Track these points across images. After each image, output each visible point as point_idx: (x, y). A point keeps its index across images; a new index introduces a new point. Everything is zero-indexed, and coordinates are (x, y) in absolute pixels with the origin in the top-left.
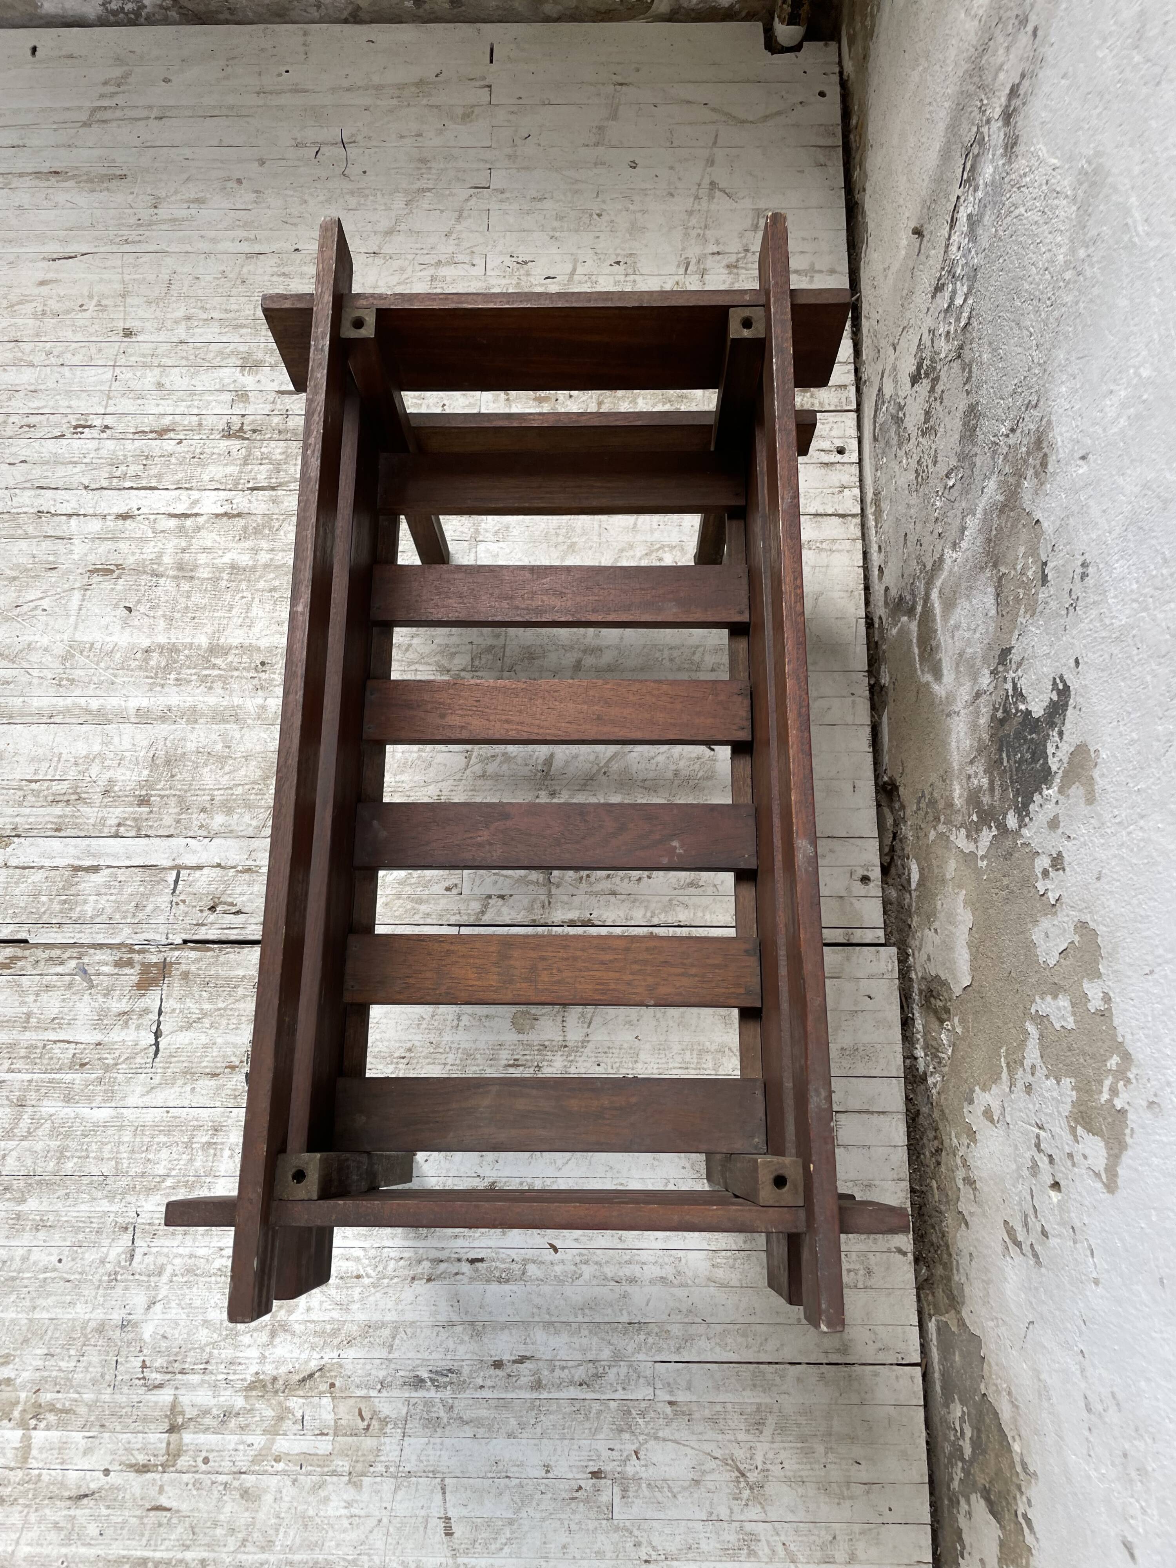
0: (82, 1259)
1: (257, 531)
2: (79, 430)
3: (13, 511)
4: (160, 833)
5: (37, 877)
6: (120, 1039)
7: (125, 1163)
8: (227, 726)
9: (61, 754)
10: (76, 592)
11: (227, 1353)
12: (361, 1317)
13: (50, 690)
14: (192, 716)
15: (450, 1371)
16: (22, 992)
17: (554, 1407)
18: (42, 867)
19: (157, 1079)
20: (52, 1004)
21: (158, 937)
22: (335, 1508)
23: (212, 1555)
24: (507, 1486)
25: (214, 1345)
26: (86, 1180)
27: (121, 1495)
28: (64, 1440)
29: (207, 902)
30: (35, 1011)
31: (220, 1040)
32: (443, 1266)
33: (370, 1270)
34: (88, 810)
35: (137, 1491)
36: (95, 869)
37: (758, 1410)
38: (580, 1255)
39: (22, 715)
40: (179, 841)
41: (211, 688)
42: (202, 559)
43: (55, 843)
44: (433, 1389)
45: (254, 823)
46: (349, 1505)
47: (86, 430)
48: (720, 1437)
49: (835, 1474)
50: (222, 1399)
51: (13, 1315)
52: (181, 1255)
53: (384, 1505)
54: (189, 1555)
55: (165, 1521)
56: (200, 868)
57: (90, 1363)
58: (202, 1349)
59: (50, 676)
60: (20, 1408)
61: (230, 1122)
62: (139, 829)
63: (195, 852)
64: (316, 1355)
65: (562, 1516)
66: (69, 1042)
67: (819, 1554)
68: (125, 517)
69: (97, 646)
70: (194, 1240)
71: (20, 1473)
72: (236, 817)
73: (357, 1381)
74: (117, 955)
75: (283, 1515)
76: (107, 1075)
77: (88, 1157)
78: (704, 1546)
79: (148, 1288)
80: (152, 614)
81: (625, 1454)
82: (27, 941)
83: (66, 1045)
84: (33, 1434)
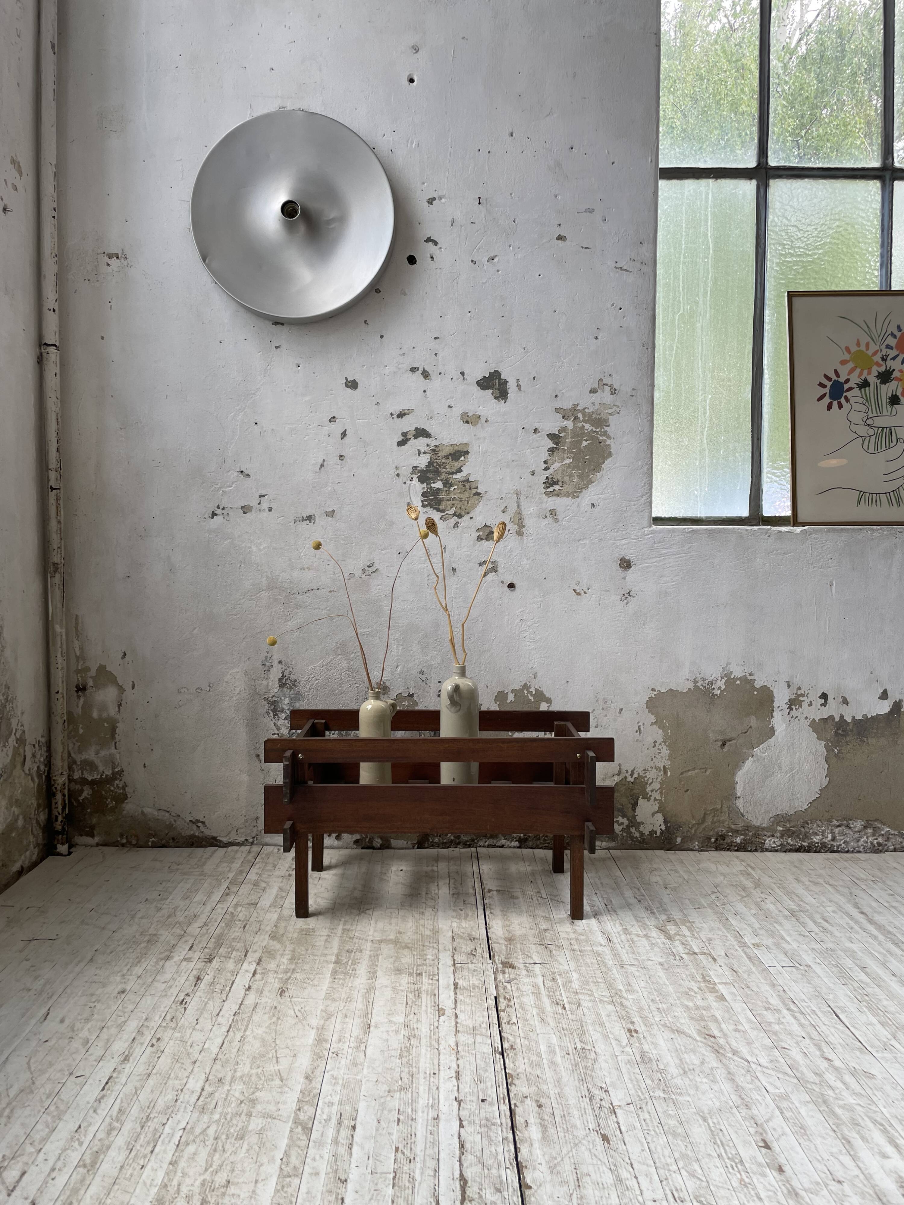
2: (184, 1003)
3: (230, 1023)
4: (436, 970)
5: (460, 997)
6: (540, 972)
7: (595, 968)
9: (391, 998)
10: (292, 1000)
11: (661, 945)
14: (373, 966)
16: (522, 995)
18: (456, 997)
19: (556, 962)
20: (527, 988)
21: (489, 966)
22: (704, 925)
25: (659, 947)
26: (605, 976)
27: (727, 963)
28: (714, 975)
29: (472, 957)
31: (535, 950)
35: (723, 960)
40: (440, 966)
43: (442, 997)
45: (431, 949)
46: (701, 923)
47: (185, 1001)
56: (454, 960)
59: (344, 1004)
60: (708, 985)
62: (435, 975)
63: (446, 962)
68: (248, 990)
69: (328, 992)
71: (734, 984)
72: (428, 953)
74: (500, 974)
76: (557, 973)
80: (312, 979)
82: (496, 998)
83: (546, 983)
84: (717, 982)
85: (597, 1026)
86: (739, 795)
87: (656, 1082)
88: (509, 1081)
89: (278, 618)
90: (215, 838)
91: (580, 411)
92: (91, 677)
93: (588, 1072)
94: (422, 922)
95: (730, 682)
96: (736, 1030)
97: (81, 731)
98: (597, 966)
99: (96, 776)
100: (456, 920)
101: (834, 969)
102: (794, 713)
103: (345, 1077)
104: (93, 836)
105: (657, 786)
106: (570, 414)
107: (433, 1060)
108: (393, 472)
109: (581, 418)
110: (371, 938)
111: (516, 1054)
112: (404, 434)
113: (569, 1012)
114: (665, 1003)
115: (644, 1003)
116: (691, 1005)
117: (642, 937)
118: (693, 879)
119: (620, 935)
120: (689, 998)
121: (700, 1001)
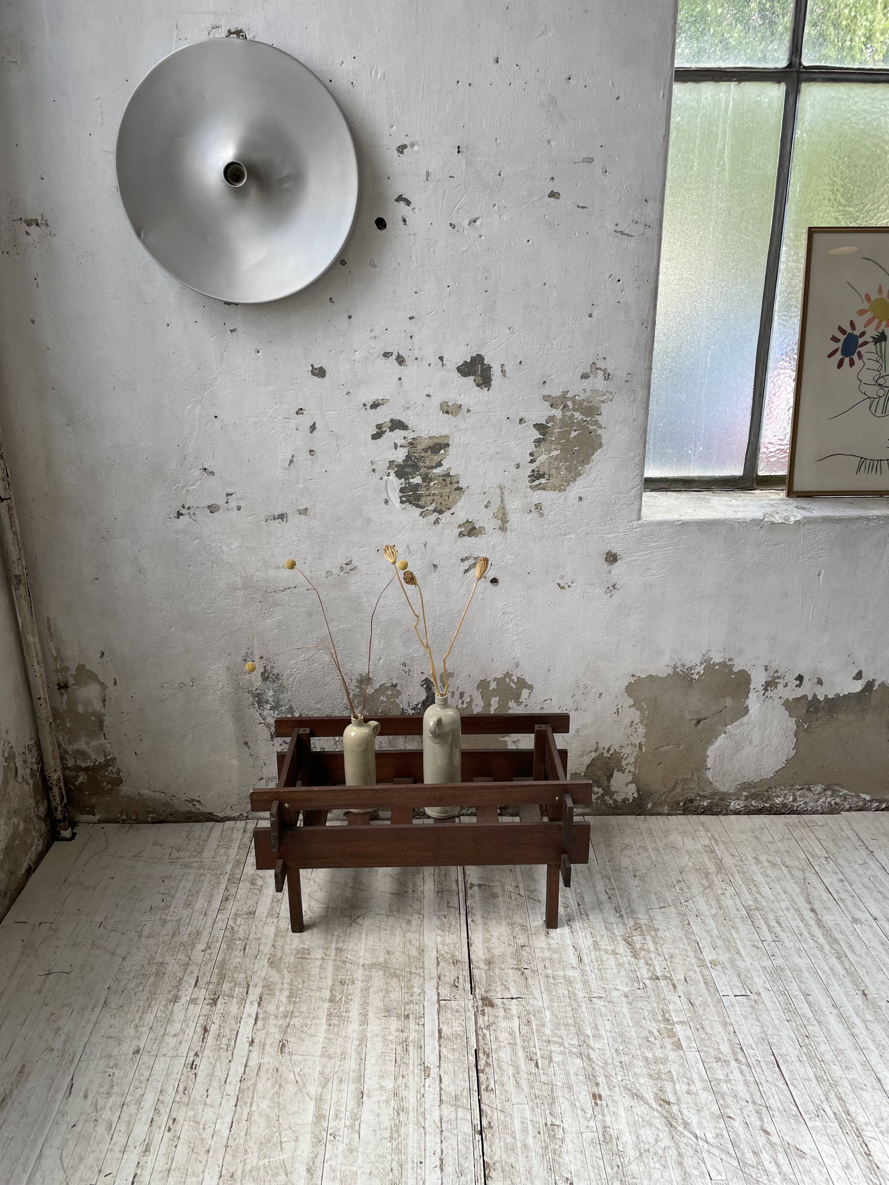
0: (606, 1013)
1: (271, 990)
2: (194, 1066)
3: (237, 1094)
4: (422, 1010)
5: (444, 1051)
6: (516, 1012)
7: (566, 1003)
8: (371, 992)
9: (382, 1053)
10: (292, 1058)
11: (627, 966)
12: (604, 931)
14: (365, 1004)
15: (615, 909)
16: (500, 1047)
17: (618, 886)
18: (440, 1051)
19: (531, 997)
20: (504, 1036)
21: (470, 1003)
22: (667, 934)
24: (645, 895)
25: (625, 970)
26: (575, 1015)
27: (685, 991)
28: (673, 1010)
29: (454, 989)
30: (507, 1041)
31: (512, 978)
33: (588, 930)
35: (682, 986)
36: (440, 1031)
37: (605, 845)
39: (360, 1072)
40: (426, 1004)
43: (428, 1049)
44: (622, 912)
45: (417, 978)
46: (665, 931)
47: (195, 1063)
48: (615, 853)
50: (643, 966)
51: (633, 1032)
52: (597, 983)
53: (661, 922)
54: (697, 971)
55: (688, 977)
56: (438, 994)
57: (643, 1005)
58: (628, 973)
59: (339, 1062)
60: (666, 1025)
61: (544, 973)
62: (421, 1017)
63: (431, 997)
64: (620, 942)
65: (649, 883)
67: (640, 835)
69: (324, 1045)
70: (590, 979)
73: (625, 931)
74: (480, 1016)
75: (674, 947)
76: (532, 1013)
77: (566, 1016)
78: (647, 855)
80: (309, 1026)
81: (627, 871)
82: (476, 1050)
83: (521, 1029)
84: (675, 1020)
85: (566, 1090)
86: (709, 766)
87: (616, 1168)
88: (487, 1173)
89: (256, 616)
90: (211, 814)
91: (570, 399)
92: (71, 675)
93: (556, 1158)
94: (409, 936)
95: (709, 667)
96: (689, 1092)
97: (69, 725)
98: (568, 1000)
99: (89, 764)
100: (440, 932)
101: (781, 998)
102: (769, 694)
103: (343, 1168)
104: (94, 814)
105: (632, 760)
106: (559, 402)
107: (419, 1144)
108: (368, 467)
109: (571, 407)
110: (361, 961)
111: (493, 1135)
112: (379, 426)
113: (541, 1071)
114: (627, 1055)
115: (608, 1054)
116: (650, 1055)
117: (610, 954)
118: (660, 861)
119: (590, 952)
120: (649, 1046)
121: (659, 1050)
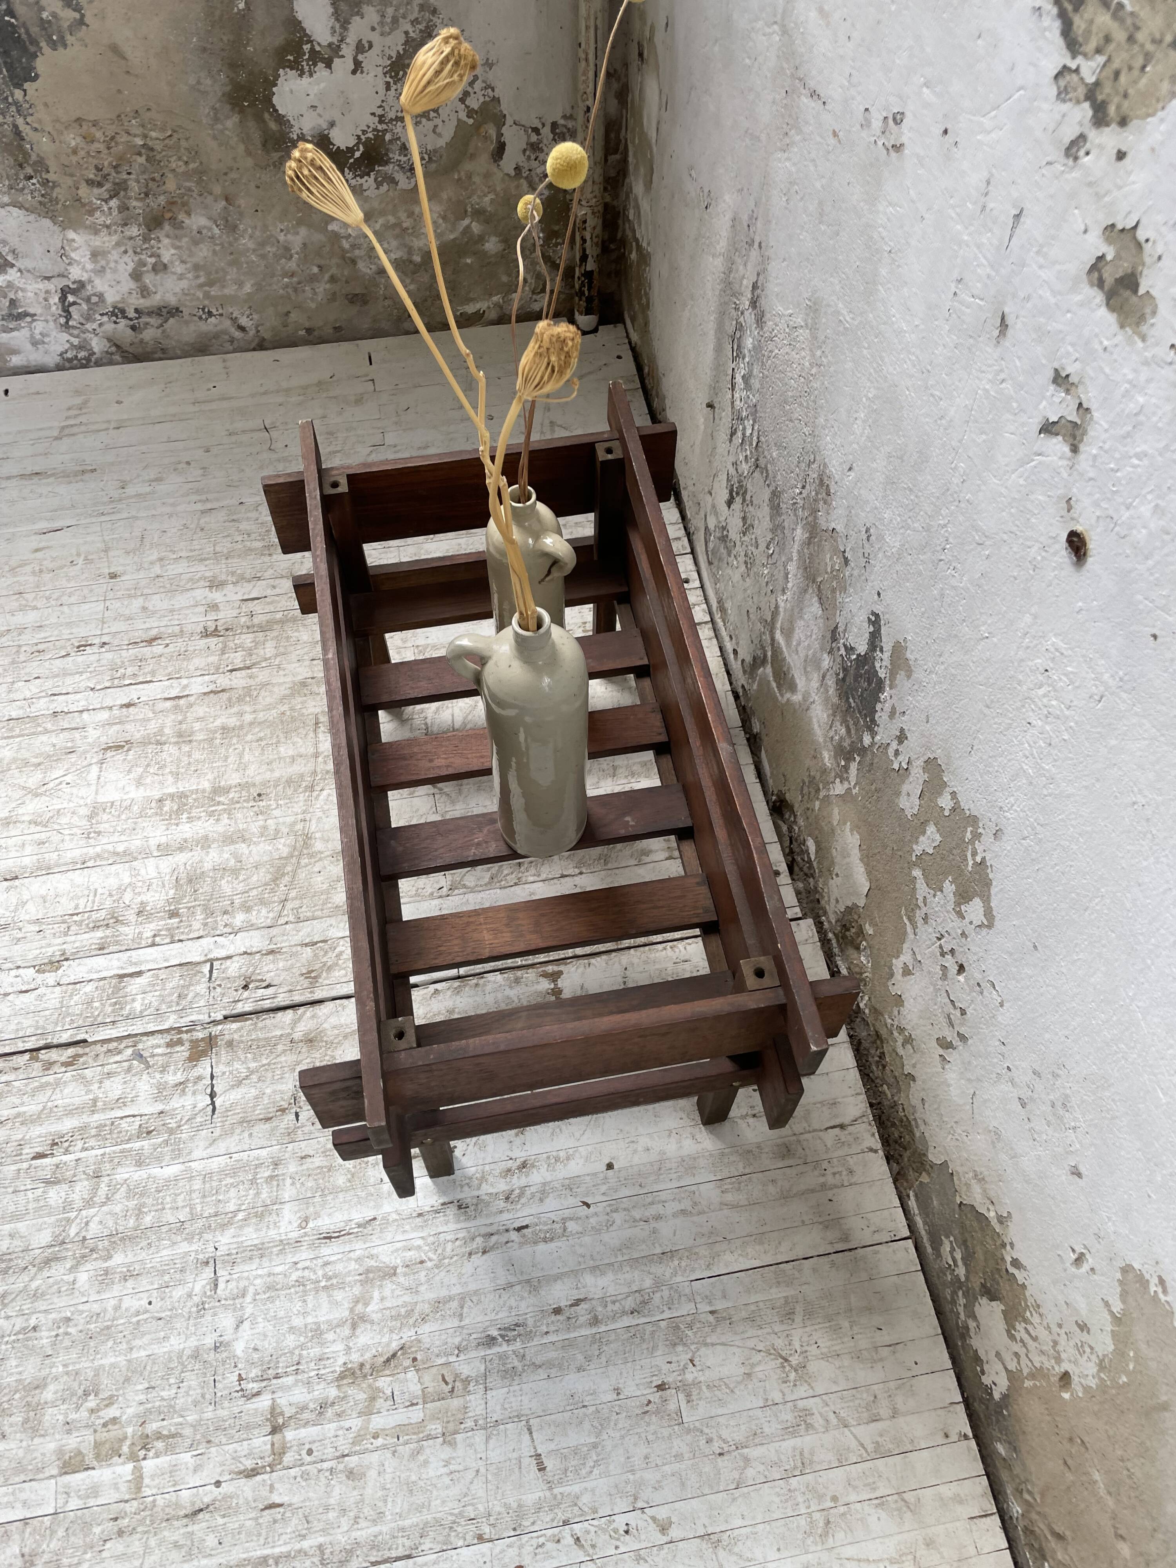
0: (171, 1297)
1: (240, 700)
2: (82, 649)
3: (32, 715)
4: (191, 936)
5: (88, 988)
6: (180, 1105)
7: (199, 1208)
8: (237, 846)
9: (96, 890)
10: (94, 766)
11: (315, 1351)
12: (431, 1296)
13: (81, 843)
14: (205, 843)
15: (517, 1325)
16: (86, 1083)
17: (613, 1337)
18: (91, 980)
19: (217, 1132)
20: (115, 1088)
21: (201, 1017)
22: (435, 1469)
23: (328, 1539)
24: (585, 1415)
25: (302, 1347)
26: (164, 1229)
27: (235, 1501)
28: (174, 1463)
29: (241, 984)
30: (101, 1095)
31: (268, 1091)
32: (494, 1239)
33: (431, 1255)
34: (127, 929)
35: (249, 1494)
36: (139, 974)
37: (787, 1302)
38: (610, 1205)
39: (59, 866)
40: (208, 941)
41: (218, 820)
42: (197, 726)
43: (101, 960)
44: (505, 1344)
45: (271, 915)
46: (447, 1463)
47: (88, 648)
48: (760, 1332)
49: (863, 1343)
50: (316, 1393)
51: (113, 1360)
52: (260, 1276)
53: (479, 1456)
54: (306, 1544)
55: (279, 1516)
56: (229, 957)
57: (190, 1387)
58: (292, 1353)
59: (79, 832)
60: (128, 1442)
61: (287, 1155)
62: (172, 937)
63: (223, 947)
64: (395, 1337)
65: (639, 1430)
66: (134, 1116)
67: (865, 1415)
68: (128, 705)
69: (117, 803)
70: (270, 1260)
71: (135, 1504)
72: (254, 913)
73: (436, 1351)
74: (167, 1038)
75: (388, 1486)
76: (172, 1137)
77: (164, 1209)
78: (767, 1430)
79: (234, 1310)
80: (161, 772)
81: (682, 1364)
82: (85, 1041)
83: (132, 1119)
84: (144, 1463)
89: (776, 128)
92: (646, 39)
98: (207, 1212)
105: (1035, 1356)
113: (25, 1165)
114: (54, 1344)
115: (60, 1302)
116: (48, 1395)
117: (352, 1310)
118: (750, 1472)
119: (358, 1260)
120: (73, 1394)
121: (61, 1417)
